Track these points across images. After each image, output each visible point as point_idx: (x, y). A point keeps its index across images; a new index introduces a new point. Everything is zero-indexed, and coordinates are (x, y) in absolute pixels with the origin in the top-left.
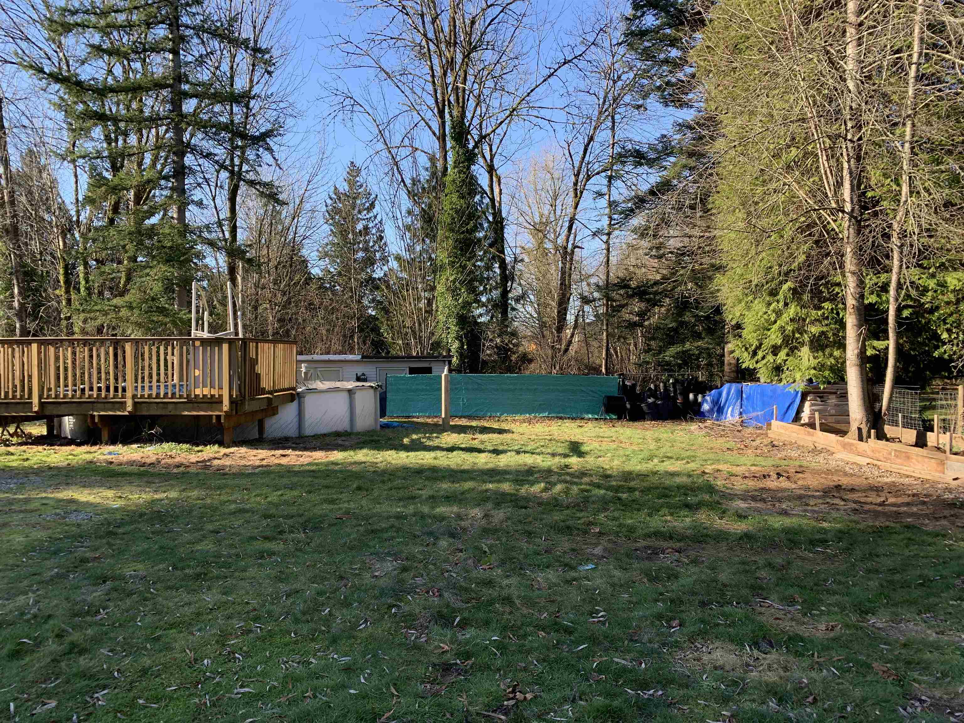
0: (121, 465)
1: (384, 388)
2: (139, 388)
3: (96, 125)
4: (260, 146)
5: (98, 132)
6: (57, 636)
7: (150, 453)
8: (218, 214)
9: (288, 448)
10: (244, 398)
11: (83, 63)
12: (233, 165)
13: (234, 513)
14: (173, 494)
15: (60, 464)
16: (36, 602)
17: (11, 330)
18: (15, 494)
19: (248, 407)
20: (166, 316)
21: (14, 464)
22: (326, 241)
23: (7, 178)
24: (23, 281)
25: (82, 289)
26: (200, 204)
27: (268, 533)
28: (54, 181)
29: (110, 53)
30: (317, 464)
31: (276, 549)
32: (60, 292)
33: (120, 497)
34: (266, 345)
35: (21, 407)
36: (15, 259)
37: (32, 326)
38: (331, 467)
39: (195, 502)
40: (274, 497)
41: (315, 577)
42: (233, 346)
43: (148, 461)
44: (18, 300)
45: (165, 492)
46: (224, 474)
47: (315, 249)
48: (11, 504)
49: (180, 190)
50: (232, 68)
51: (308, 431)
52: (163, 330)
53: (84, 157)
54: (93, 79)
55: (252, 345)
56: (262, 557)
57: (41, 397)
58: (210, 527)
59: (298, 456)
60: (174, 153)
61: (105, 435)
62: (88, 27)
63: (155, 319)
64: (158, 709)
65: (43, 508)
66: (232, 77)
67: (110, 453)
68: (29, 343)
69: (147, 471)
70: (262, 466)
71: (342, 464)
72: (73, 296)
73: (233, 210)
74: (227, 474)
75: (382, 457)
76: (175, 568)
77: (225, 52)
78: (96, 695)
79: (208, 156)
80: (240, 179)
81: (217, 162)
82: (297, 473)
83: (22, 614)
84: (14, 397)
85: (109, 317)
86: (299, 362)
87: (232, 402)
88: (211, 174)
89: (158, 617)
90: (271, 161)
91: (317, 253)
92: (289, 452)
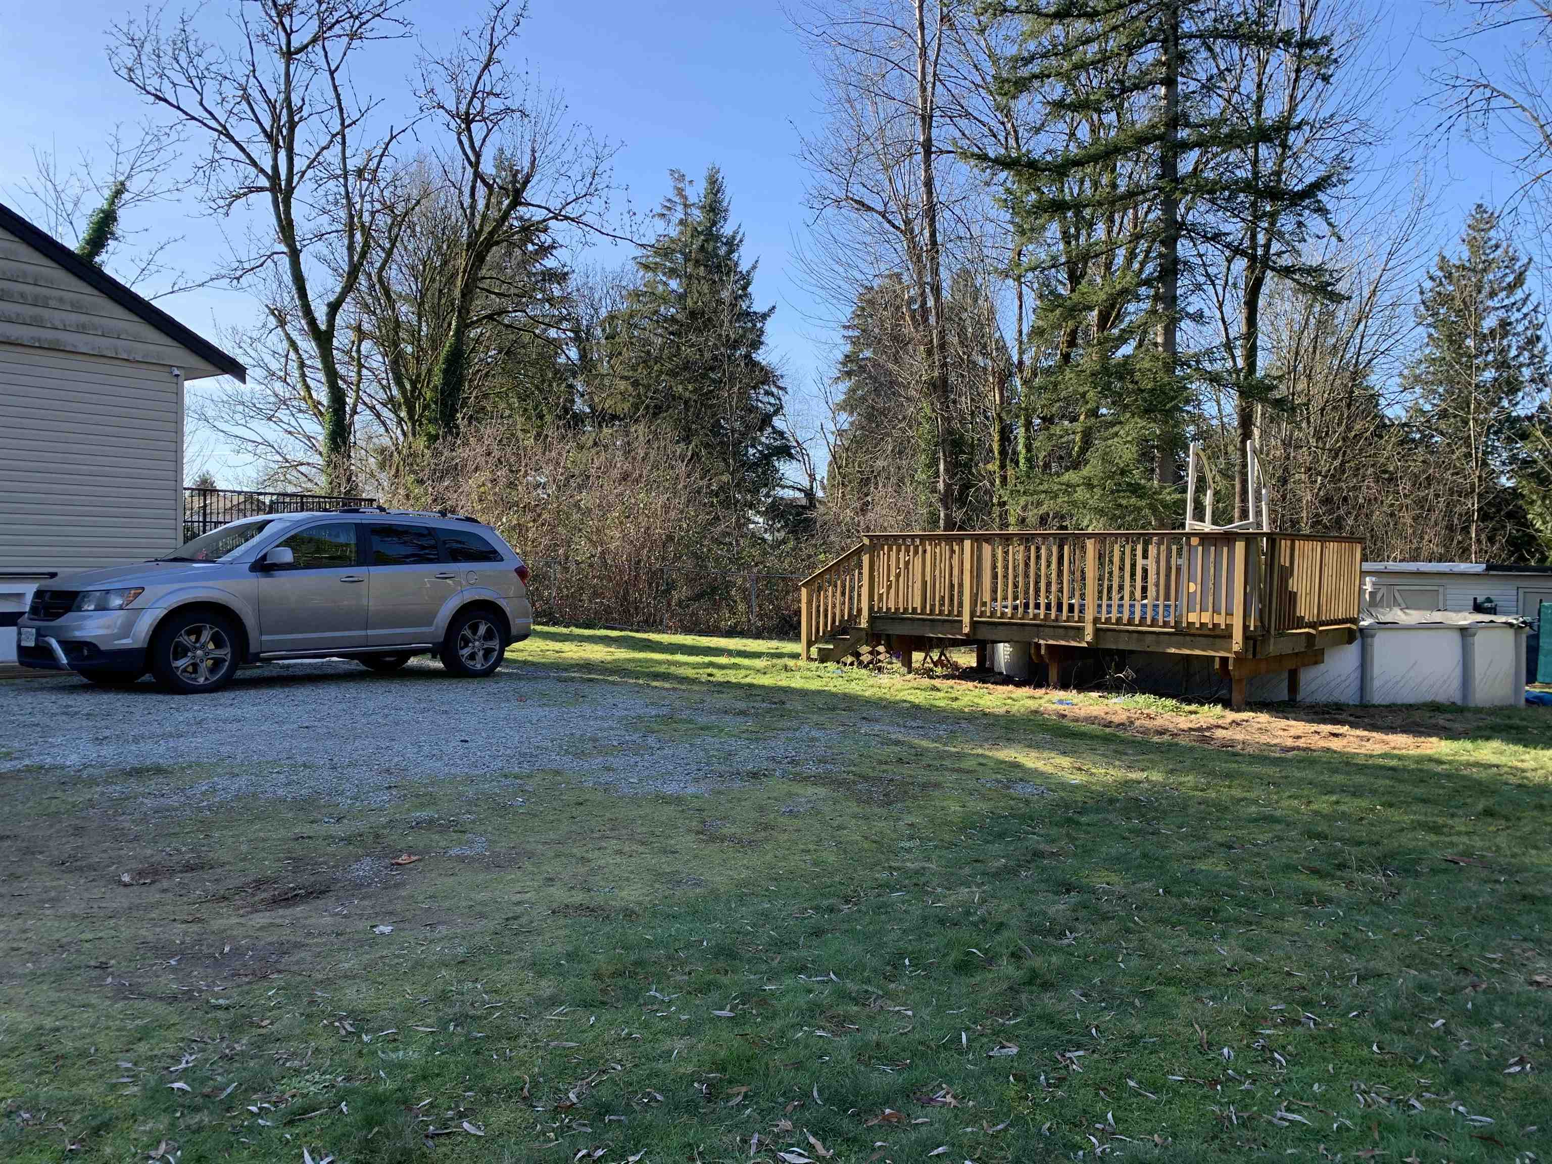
0: (1077, 721)
1: (1536, 628)
2: (1104, 608)
3: (1052, 218)
4: (1304, 208)
5: (1054, 230)
6: (1013, 955)
7: (1117, 708)
8: (1226, 330)
9: (1342, 723)
10: (1269, 631)
11: (1038, 131)
12: (1254, 247)
13: (1256, 820)
14: (1156, 776)
15: (997, 711)
16: (983, 901)
17: (933, 520)
18: (945, 744)
19: (1274, 648)
20: (1141, 497)
21: (942, 703)
22: (1418, 355)
23: (937, 314)
24: (951, 453)
25: (1022, 461)
26: (1198, 317)
27: (1316, 864)
28: (992, 311)
29: (1075, 107)
30: (1400, 758)
31: (1334, 894)
32: (993, 466)
33: (1080, 769)
34: (1308, 545)
35: (947, 625)
36: (943, 424)
37: (958, 515)
38: (1427, 766)
39: (1191, 793)
40: (1323, 804)
41: (1413, 956)
42: (1253, 547)
43: (1116, 719)
44: (944, 480)
45: (1143, 770)
46: (1235, 754)
47: (1396, 372)
48: (942, 758)
49: (1171, 300)
50: (1259, 86)
51: (1378, 697)
52: (1135, 520)
53: (1033, 269)
54: (1050, 152)
55: (1285, 544)
56: (1309, 902)
57: (973, 614)
58: (1219, 837)
59: (1361, 738)
60: (1161, 242)
61: (1053, 674)
62: (1049, 76)
63: (1124, 502)
64: (1157, 1103)
65: (979, 768)
66: (1260, 99)
67: (1061, 702)
68: (961, 540)
69: (1115, 735)
70: (1298, 748)
71: (1450, 762)
72: (1010, 472)
73: (1251, 321)
74: (1240, 755)
75: (1535, 759)
76: (1167, 892)
77: (1249, 61)
78: (1068, 1055)
79: (1216, 237)
80: (1266, 266)
81: (1228, 246)
82: (1362, 769)
83: (968, 913)
84: (941, 612)
85: (1059, 500)
86: (1364, 574)
87: (1247, 636)
88: (1218, 267)
89: (1146, 962)
90: (1325, 229)
91: (1398, 380)
92: (1345, 729)
